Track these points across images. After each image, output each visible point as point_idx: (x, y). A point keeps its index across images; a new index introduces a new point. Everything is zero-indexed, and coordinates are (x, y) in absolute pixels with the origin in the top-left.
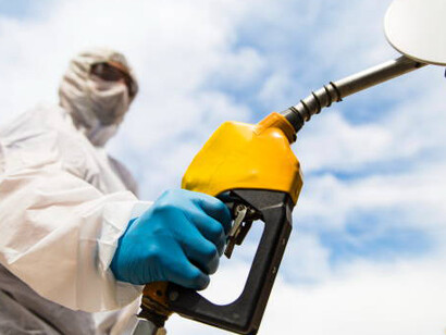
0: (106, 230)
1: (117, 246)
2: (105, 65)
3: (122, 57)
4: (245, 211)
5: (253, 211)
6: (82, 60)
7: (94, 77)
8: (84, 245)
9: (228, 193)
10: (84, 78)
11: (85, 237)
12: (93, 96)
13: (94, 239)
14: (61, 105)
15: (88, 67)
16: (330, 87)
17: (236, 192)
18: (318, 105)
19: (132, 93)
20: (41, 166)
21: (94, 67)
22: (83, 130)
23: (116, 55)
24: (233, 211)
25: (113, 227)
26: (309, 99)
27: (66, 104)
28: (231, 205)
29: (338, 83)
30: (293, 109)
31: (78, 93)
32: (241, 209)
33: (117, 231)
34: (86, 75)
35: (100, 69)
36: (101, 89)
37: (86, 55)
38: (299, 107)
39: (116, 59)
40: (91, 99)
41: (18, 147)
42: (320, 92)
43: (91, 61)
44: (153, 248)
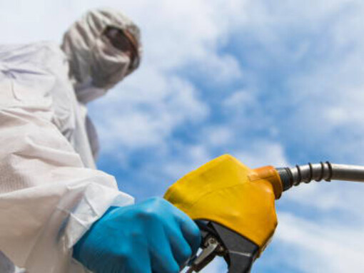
0: (83, 208)
1: (88, 228)
2: (120, 32)
3: (138, 31)
4: (215, 246)
5: (222, 249)
6: (101, 17)
7: (105, 37)
8: (57, 214)
9: (207, 222)
10: (95, 35)
11: (61, 206)
12: (97, 55)
13: (68, 212)
14: (63, 48)
15: (103, 26)
16: (326, 166)
17: (214, 225)
18: (310, 176)
19: (132, 67)
20: (33, 110)
21: (109, 28)
22: (74, 81)
23: (134, 27)
24: (204, 240)
25: (92, 209)
26: (304, 168)
27: (68, 48)
28: (205, 234)
29: (334, 166)
30: (288, 170)
31: (84, 45)
32: (212, 242)
33: (94, 214)
34: (98, 33)
35: (113, 33)
36: (107, 52)
37: (106, 14)
38: (294, 171)
39: (131, 30)
40: (94, 56)
41: (14, 77)
42: (316, 166)
43: (109, 22)
44: (125, 248)
